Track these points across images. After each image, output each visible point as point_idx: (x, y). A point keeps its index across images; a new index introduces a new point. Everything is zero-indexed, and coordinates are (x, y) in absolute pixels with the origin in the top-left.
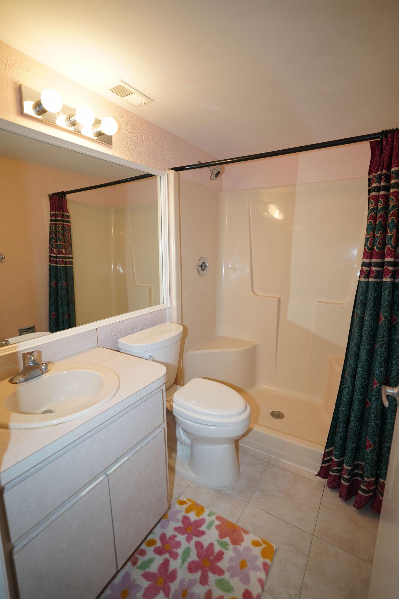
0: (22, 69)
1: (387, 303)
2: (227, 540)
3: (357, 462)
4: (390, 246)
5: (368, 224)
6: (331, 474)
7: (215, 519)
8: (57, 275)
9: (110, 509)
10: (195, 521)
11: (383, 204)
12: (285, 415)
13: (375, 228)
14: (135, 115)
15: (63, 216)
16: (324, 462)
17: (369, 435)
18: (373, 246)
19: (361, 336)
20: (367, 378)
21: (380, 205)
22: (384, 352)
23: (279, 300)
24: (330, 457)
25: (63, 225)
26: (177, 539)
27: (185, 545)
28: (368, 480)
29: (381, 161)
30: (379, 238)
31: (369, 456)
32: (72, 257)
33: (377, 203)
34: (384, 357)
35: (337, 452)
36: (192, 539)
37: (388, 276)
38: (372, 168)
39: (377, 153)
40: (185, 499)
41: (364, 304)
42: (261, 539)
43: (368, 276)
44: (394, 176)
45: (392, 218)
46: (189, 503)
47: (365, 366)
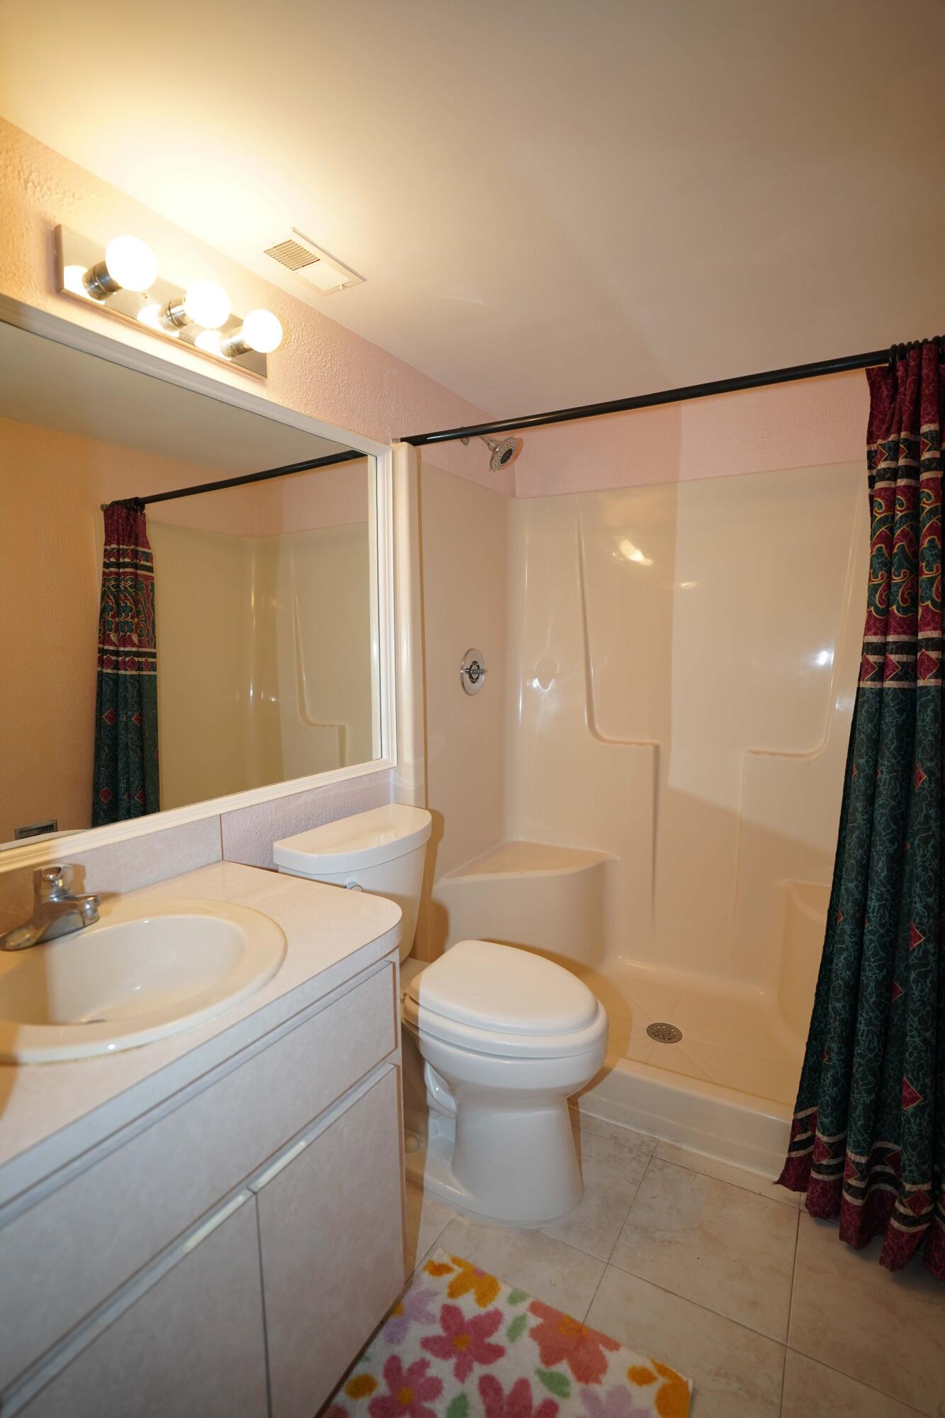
0: (64, 194)
1: (930, 738)
2: (563, 1368)
3: (879, 1144)
4: (929, 602)
5: (874, 553)
6: (815, 1179)
7: (528, 1310)
8: (117, 696)
9: (259, 1288)
10: (475, 1318)
11: (907, 508)
12: (682, 1031)
13: (892, 564)
14: (320, 314)
15: (135, 554)
16: (793, 1146)
17: (909, 1068)
18: (889, 605)
19: (871, 822)
20: (892, 924)
21: (898, 511)
22: (932, 856)
23: (657, 749)
24: (809, 1133)
25: (136, 575)
26: (432, 1372)
27: (452, 1388)
28: (914, 1188)
29: (894, 412)
30: (901, 586)
31: (911, 1124)
32: (156, 653)
33: (891, 505)
34: (932, 870)
35: (827, 1118)
36: (470, 1369)
37: (931, 674)
38: (874, 429)
39: (885, 394)
40: (446, 1260)
41: (876, 744)
42: (653, 1361)
43: (880, 676)
44: (928, 444)
45: (928, 539)
46: (458, 1270)
47: (885, 895)
